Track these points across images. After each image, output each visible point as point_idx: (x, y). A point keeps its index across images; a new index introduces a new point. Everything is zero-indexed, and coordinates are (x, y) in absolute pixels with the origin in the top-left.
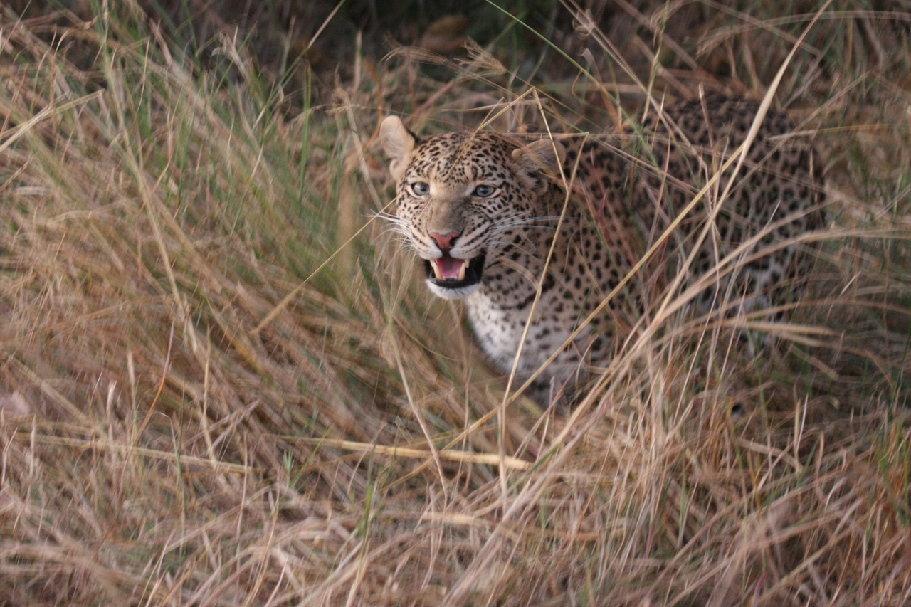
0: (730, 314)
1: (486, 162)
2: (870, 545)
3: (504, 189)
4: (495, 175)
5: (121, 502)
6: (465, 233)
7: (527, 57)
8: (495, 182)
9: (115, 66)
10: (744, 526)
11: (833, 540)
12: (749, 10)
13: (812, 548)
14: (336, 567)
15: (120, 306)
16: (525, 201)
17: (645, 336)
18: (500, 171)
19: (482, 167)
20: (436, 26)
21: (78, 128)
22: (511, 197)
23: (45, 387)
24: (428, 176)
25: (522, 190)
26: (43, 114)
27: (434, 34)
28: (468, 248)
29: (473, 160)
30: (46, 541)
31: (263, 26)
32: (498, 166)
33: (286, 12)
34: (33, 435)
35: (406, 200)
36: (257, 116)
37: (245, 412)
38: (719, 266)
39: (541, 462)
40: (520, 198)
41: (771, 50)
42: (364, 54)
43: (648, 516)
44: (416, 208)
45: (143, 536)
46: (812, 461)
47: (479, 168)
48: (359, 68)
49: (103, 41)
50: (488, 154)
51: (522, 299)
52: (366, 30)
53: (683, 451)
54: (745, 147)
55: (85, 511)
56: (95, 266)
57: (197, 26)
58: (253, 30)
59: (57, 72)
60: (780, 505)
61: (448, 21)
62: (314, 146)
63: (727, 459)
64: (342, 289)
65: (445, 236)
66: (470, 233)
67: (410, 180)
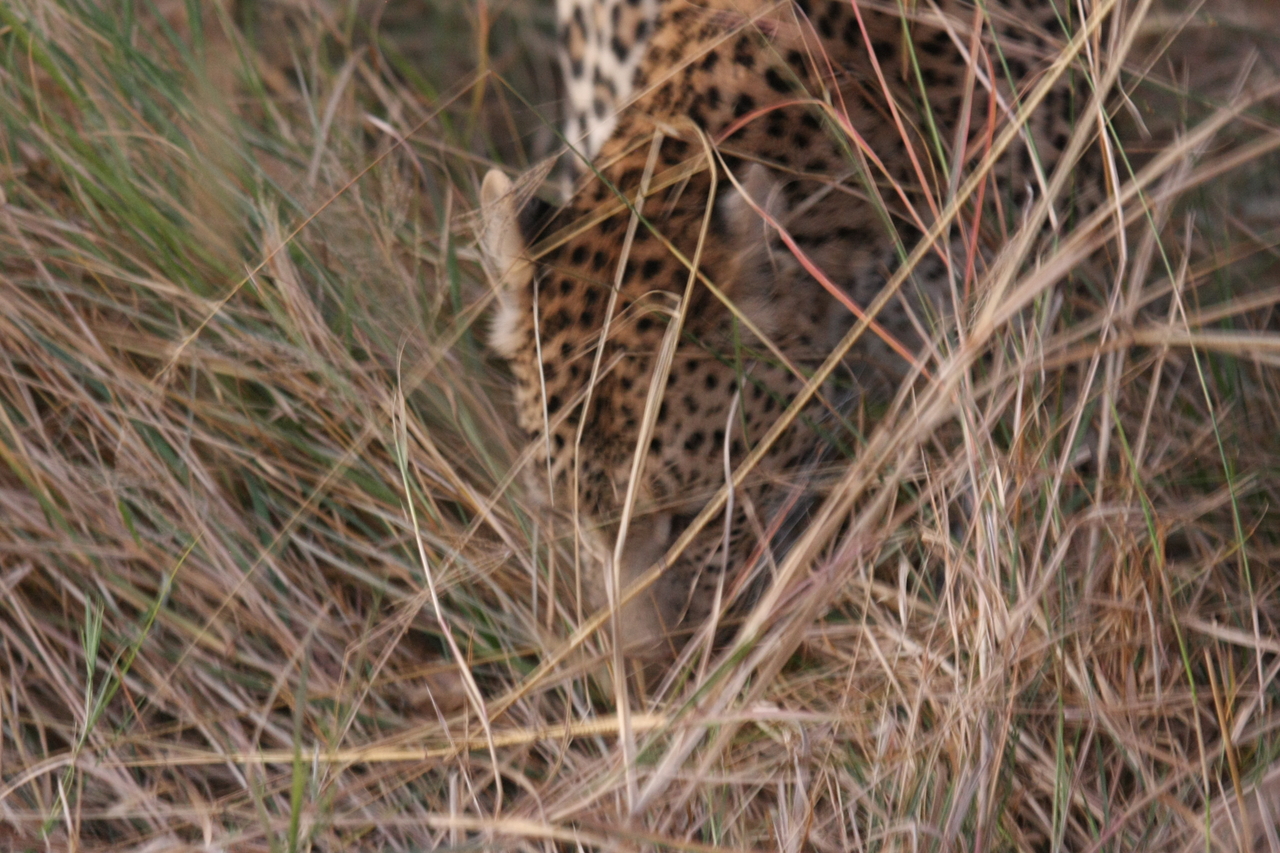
17: (953, 369)
38: (1120, 198)
43: (973, 808)
63: (1153, 668)
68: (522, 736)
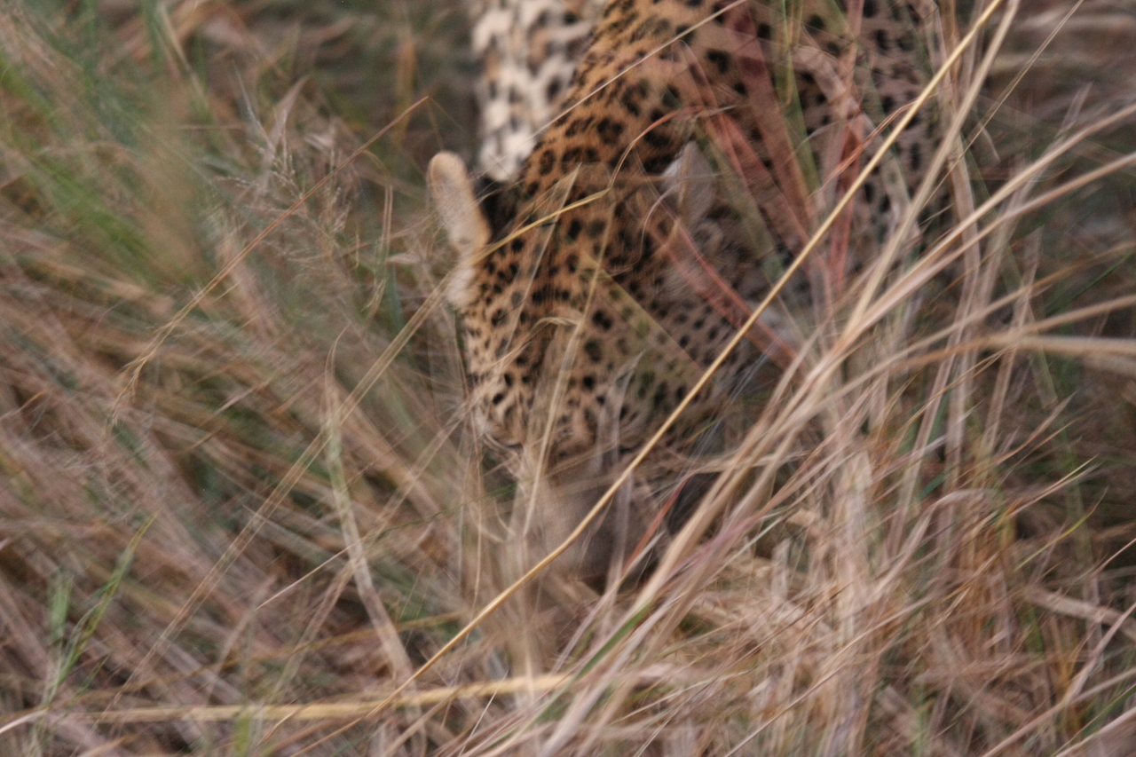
68: (441, 695)
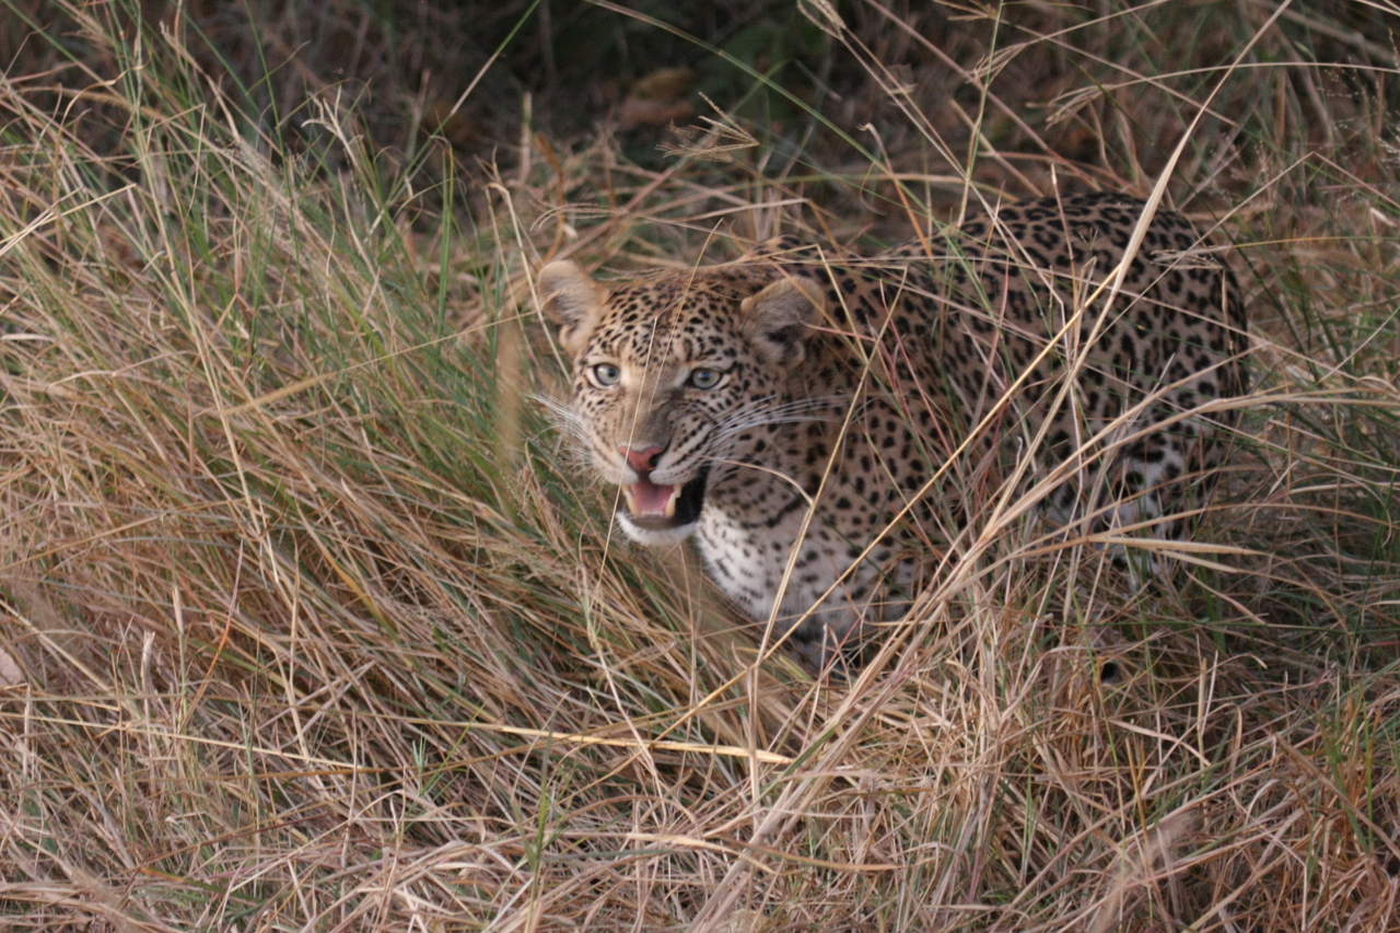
0: (1100, 526)
1: (706, 331)
2: (1314, 881)
3: (735, 374)
4: (719, 353)
5: (162, 817)
6: (673, 446)
7: (785, 133)
8: (719, 364)
9: (152, 146)
10: (1121, 851)
11: (1257, 873)
12: (1126, 59)
13: (1223, 887)
14: (492, 917)
15: (161, 514)
16: (769, 385)
17: (969, 558)
18: (727, 345)
19: (699, 339)
20: (645, 84)
21: (95, 242)
22: (747, 384)
23: (46, 641)
24: (619, 355)
25: (763, 369)
26: (41, 221)
27: (643, 96)
28: (677, 469)
29: (686, 329)
30: (47, 879)
31: (379, 84)
32: (724, 336)
33: (415, 63)
34: (26, 715)
35: (585, 391)
36: (372, 222)
37: (353, 678)
38: (1081, 449)
39: (807, 755)
40: (761, 383)
41: (1160, 119)
42: (535, 127)
43: (974, 835)
44: (601, 402)
45: (196, 870)
46: (1225, 754)
47: (694, 341)
48: (528, 147)
49: (135, 108)
50: (707, 316)
51: (773, 513)
52: (537, 90)
53: (1026, 738)
54: (1121, 270)
55: (106, 830)
56: (122, 454)
57: (278, 83)
58: (365, 90)
59: (63, 155)
60: (1175, 821)
61: (665, 75)
62: (459, 267)
63: (1093, 748)
64: (502, 490)
65: (642, 453)
66: (680, 445)
67: (592, 360)
